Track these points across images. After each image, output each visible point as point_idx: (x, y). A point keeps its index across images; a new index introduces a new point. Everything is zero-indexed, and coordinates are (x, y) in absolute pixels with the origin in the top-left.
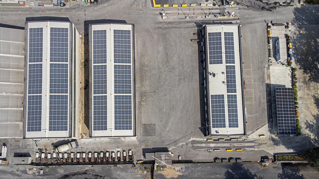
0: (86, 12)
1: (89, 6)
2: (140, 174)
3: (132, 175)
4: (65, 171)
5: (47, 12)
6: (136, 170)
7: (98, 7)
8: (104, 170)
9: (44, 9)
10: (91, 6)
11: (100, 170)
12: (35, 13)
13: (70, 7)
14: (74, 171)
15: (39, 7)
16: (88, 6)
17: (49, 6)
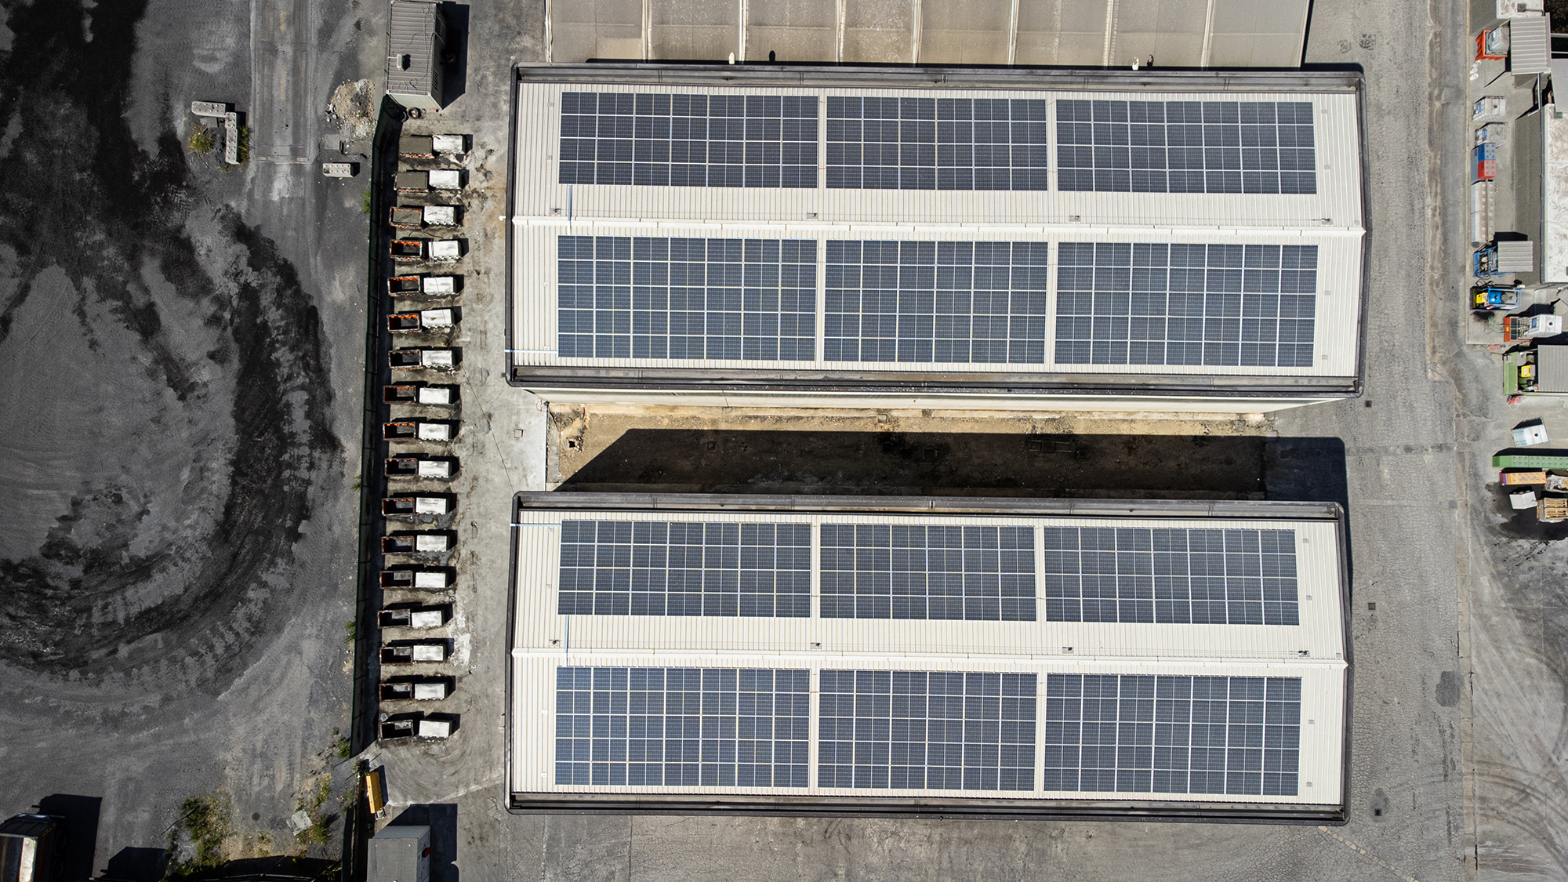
0: (1428, 458)
1: (1476, 475)
2: (290, 785)
3: (288, 737)
4: (338, 310)
5: (1429, 200)
6: (317, 763)
7: (1467, 533)
8: (332, 552)
9: (1450, 180)
10: (1476, 488)
11: (337, 529)
12: (1424, 122)
13: (1465, 348)
14: (340, 365)
15: (1469, 149)
16: (1473, 466)
17: (1477, 219)
